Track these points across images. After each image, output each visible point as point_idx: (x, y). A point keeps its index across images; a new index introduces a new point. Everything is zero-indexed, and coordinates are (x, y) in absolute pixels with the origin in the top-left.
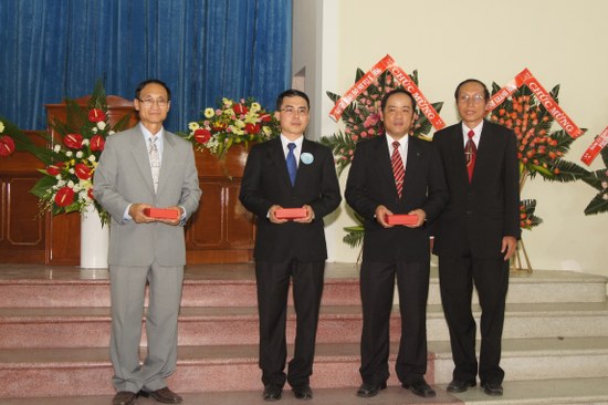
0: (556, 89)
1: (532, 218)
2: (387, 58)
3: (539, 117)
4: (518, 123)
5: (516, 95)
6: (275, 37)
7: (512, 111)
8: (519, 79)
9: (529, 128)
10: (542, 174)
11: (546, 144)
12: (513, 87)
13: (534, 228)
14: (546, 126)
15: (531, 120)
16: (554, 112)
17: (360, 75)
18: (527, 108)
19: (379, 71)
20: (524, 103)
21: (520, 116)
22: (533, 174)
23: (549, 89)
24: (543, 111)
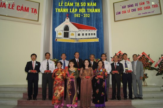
0: (149, 55)
1: (147, 77)
2: (120, 51)
3: (147, 60)
4: (143, 61)
5: (142, 56)
6: (101, 48)
7: (142, 59)
8: (142, 53)
9: (145, 61)
10: (148, 69)
11: (148, 64)
12: (142, 55)
13: (147, 78)
14: (148, 61)
15: (145, 60)
16: (149, 59)
17: (116, 54)
18: (144, 58)
19: (119, 53)
20: (144, 57)
21: (143, 60)
22: (146, 69)
23: (148, 55)
24: (147, 59)
